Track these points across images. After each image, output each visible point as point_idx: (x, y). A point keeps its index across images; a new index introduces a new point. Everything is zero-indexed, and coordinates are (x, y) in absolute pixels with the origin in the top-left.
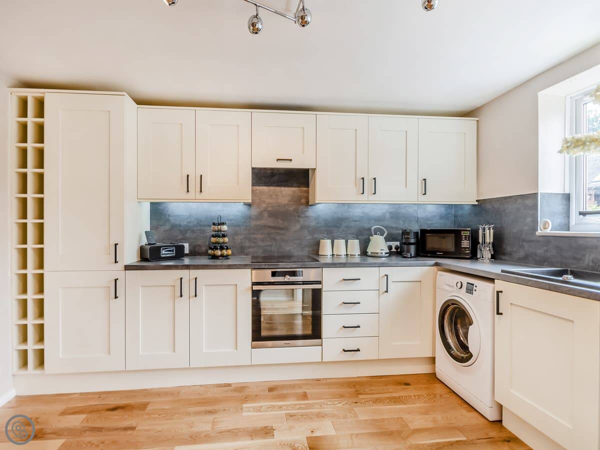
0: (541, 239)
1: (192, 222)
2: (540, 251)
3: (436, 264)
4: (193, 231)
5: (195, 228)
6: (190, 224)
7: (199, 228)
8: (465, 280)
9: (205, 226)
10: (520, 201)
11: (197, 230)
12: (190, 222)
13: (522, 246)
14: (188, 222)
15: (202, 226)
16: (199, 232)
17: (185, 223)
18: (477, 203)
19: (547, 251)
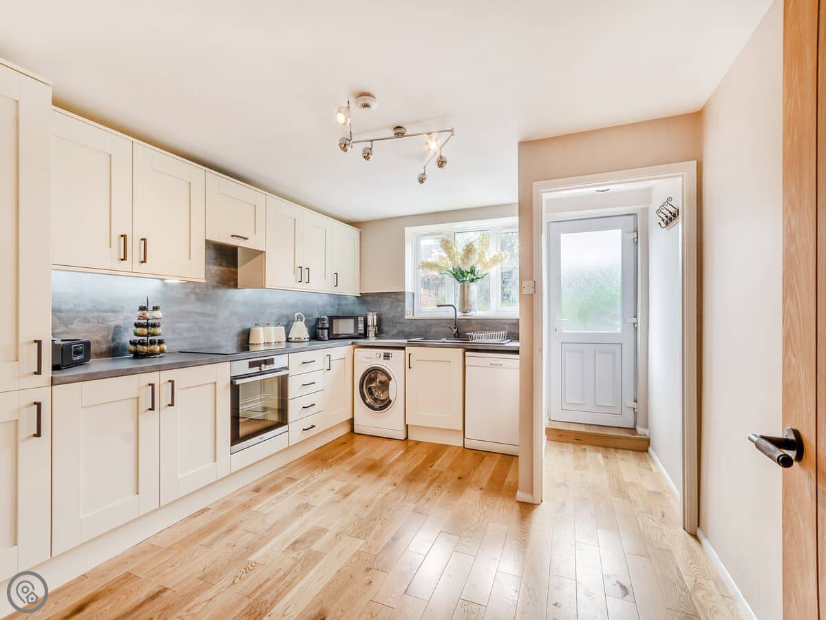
0: (407, 321)
1: (83, 305)
2: (407, 329)
3: (353, 343)
4: (85, 320)
5: (89, 315)
6: (78, 308)
7: (95, 314)
8: (382, 351)
9: (106, 312)
10: (393, 296)
11: (93, 318)
12: (79, 305)
13: (396, 327)
14: (75, 305)
15: (101, 311)
16: (96, 321)
17: (70, 306)
18: (359, 295)
19: (410, 329)
